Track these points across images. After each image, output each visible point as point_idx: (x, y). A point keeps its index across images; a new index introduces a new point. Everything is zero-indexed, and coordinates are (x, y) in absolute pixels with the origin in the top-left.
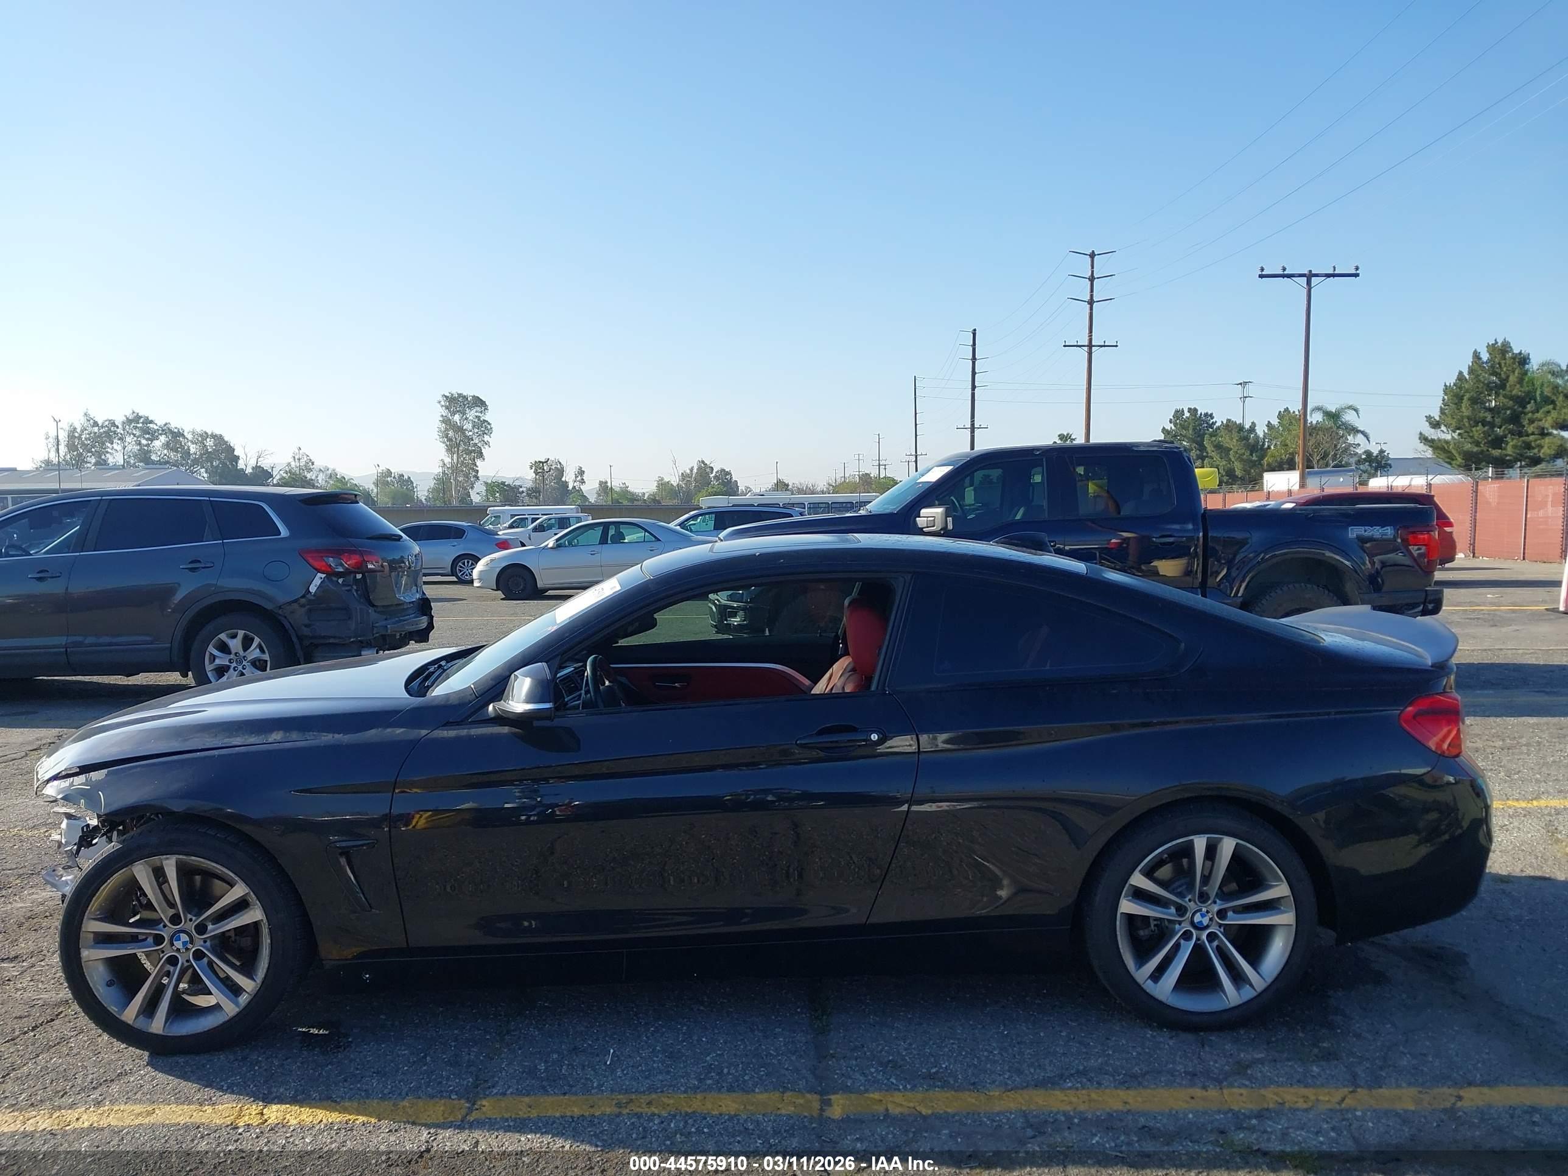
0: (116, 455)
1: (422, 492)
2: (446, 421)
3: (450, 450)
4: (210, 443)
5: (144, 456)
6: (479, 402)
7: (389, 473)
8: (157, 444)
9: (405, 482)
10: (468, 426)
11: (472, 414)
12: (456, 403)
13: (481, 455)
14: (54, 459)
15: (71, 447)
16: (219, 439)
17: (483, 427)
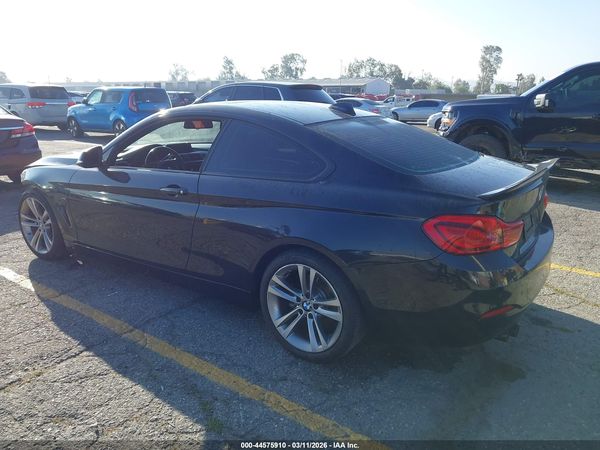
0: (363, 73)
1: (471, 89)
2: (483, 58)
3: (483, 70)
4: (393, 68)
5: (371, 74)
6: (499, 49)
7: (460, 80)
8: (376, 69)
9: (466, 84)
10: (492, 60)
11: (494, 55)
12: (489, 50)
13: (495, 72)
14: (345, 75)
15: (350, 70)
16: (396, 67)
17: (499, 60)
